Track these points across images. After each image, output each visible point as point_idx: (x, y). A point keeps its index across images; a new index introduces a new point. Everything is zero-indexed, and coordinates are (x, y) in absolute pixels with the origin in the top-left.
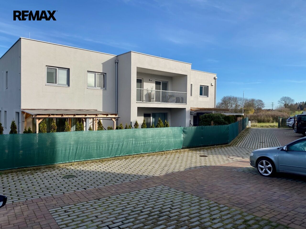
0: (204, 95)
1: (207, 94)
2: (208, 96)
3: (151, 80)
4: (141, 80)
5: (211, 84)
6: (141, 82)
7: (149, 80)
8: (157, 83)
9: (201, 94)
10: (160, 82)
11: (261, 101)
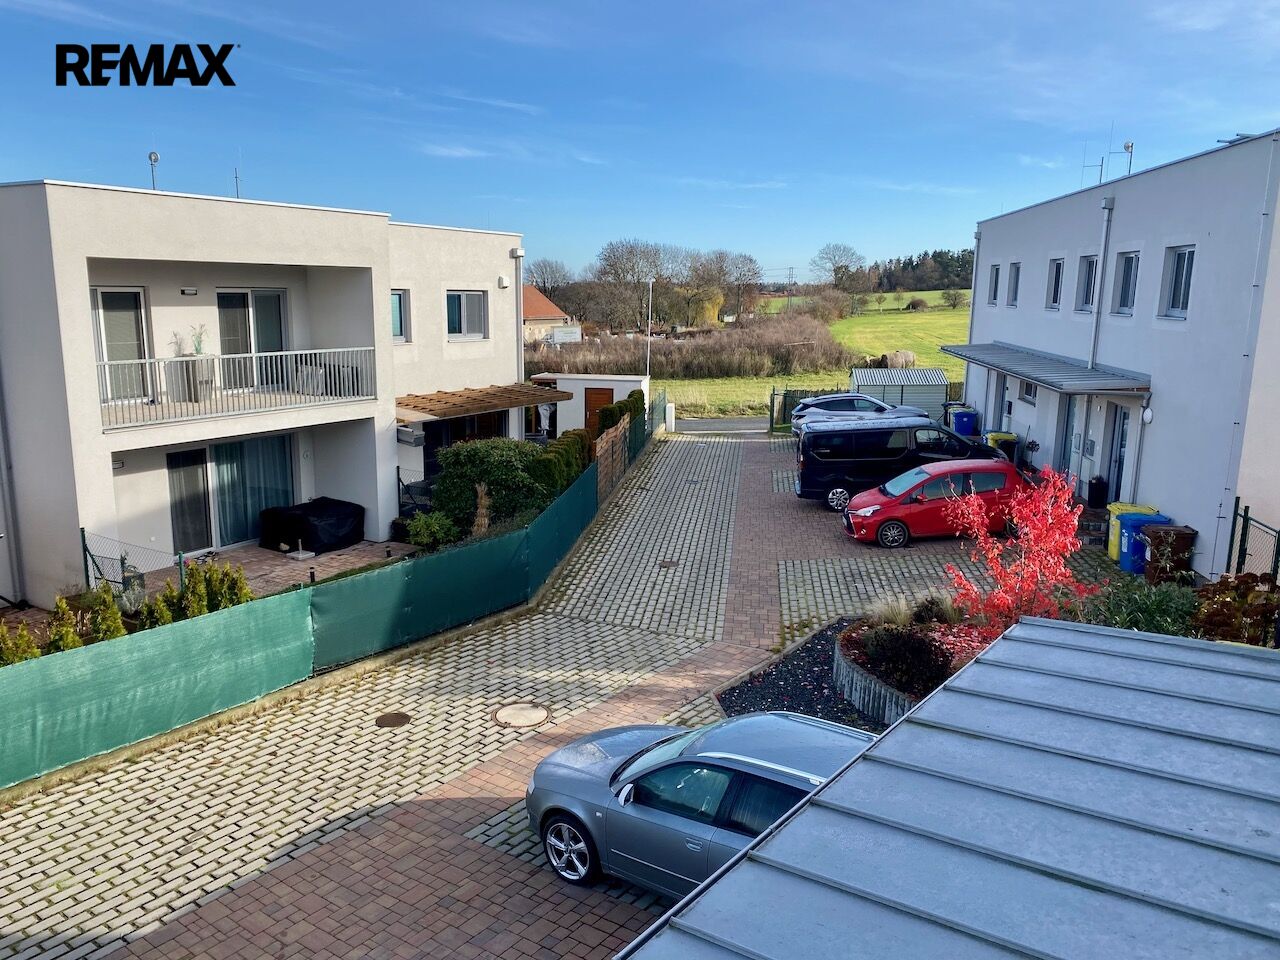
0: (471, 330)
1: (481, 326)
2: (486, 336)
3: (189, 290)
4: (137, 295)
5: (500, 280)
6: (136, 306)
7: (183, 292)
8: (230, 303)
9: (454, 327)
10: (245, 296)
11: (751, 260)
